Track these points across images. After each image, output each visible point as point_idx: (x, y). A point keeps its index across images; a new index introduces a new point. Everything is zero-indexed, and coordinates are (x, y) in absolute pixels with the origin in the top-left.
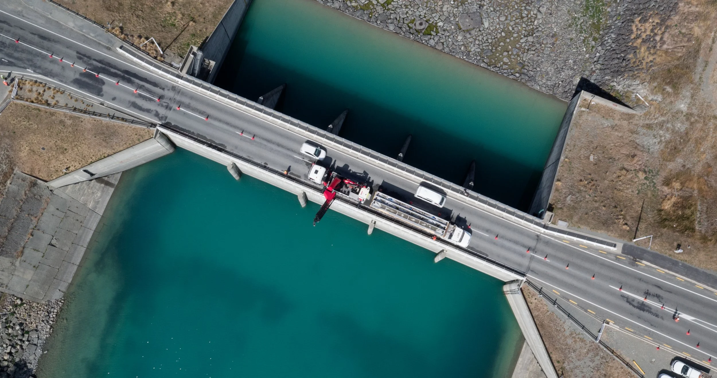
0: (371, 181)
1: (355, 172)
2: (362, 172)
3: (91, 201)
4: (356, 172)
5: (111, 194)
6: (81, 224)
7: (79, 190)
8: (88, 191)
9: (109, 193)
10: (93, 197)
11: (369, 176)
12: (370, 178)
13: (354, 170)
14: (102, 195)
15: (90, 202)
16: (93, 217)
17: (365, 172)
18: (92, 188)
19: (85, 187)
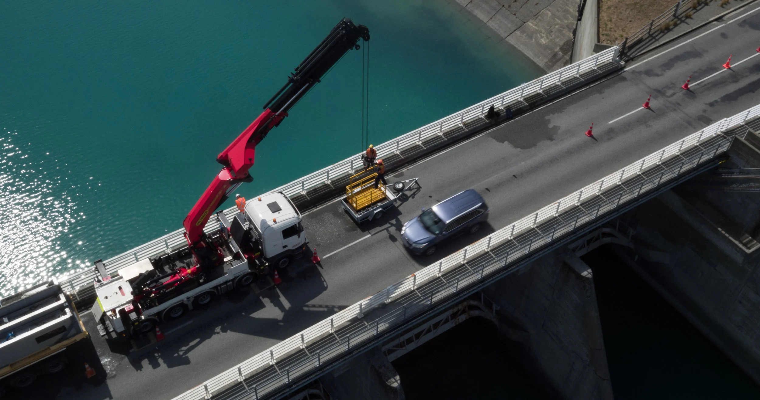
0: (145, 363)
1: (209, 337)
2: (190, 355)
3: (538, 27)
4: (207, 341)
5: (536, 60)
6: (506, 6)
7: (567, 11)
8: (558, 24)
9: (539, 57)
10: (543, 31)
11: (163, 365)
12: (155, 365)
13: (215, 337)
14: (540, 45)
15: (536, 25)
16: (510, 25)
17: (187, 362)
18: (559, 31)
19: (566, 21)
